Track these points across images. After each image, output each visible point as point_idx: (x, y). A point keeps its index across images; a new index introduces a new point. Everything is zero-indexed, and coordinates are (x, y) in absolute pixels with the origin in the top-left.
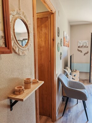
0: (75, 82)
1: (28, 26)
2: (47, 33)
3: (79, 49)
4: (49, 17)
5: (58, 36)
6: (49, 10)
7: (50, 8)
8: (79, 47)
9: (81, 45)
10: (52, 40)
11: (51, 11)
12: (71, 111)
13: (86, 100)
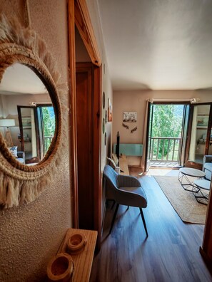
0: (123, 177)
1: (58, 90)
2: (86, 101)
3: (125, 123)
4: (89, 72)
5: (104, 107)
6: (93, 60)
7: (94, 56)
8: (124, 121)
9: (128, 118)
10: (95, 116)
11: (96, 62)
12: (122, 225)
13: (145, 206)
